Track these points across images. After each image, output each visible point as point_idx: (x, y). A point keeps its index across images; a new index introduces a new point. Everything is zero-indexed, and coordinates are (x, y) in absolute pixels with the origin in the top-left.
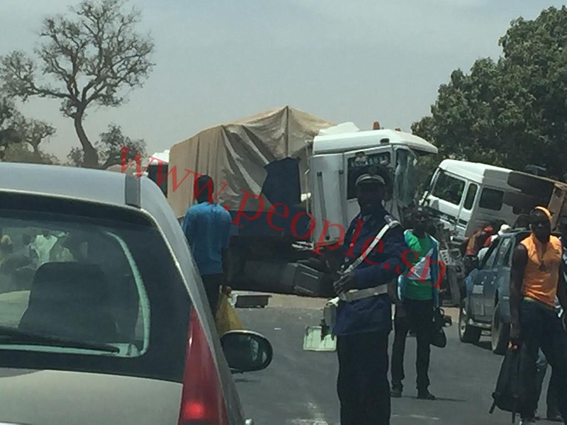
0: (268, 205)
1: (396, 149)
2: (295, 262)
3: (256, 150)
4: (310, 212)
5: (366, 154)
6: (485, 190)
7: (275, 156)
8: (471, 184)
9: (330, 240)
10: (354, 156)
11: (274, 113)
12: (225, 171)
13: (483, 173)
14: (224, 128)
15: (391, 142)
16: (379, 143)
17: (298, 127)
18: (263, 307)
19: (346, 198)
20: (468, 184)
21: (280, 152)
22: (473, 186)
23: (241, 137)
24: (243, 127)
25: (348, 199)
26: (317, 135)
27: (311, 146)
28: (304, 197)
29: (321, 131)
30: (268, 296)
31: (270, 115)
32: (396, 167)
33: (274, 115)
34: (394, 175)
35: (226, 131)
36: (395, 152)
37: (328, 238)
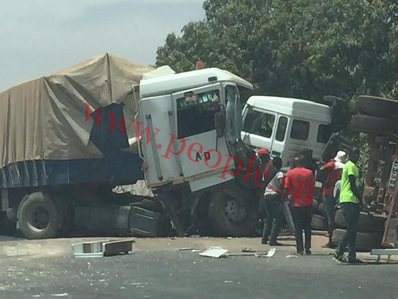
0: (95, 151)
1: (224, 86)
2: (128, 205)
3: (81, 98)
4: (142, 155)
5: (195, 93)
6: (295, 122)
7: (100, 102)
8: (281, 118)
9: (163, 181)
10: (183, 96)
11: (97, 60)
12: (51, 121)
13: (292, 105)
14: (47, 79)
15: (219, 79)
16: (208, 82)
17: (121, 74)
18: (127, 253)
20: (277, 117)
21: (105, 99)
22: (283, 119)
23: (66, 87)
24: (66, 76)
26: (142, 79)
27: (137, 89)
28: (132, 141)
29: (145, 74)
30: (132, 242)
31: (91, 63)
32: (226, 103)
33: (95, 63)
34: (226, 112)
35: (48, 82)
36: (224, 89)
37: (161, 179)
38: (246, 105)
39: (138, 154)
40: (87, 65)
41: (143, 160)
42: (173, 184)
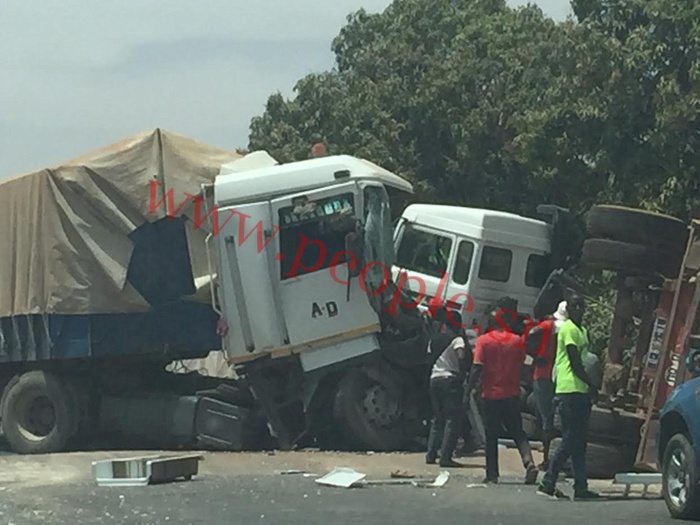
0: (138, 300)
1: (363, 187)
2: (194, 395)
4: (218, 307)
5: (311, 199)
6: (487, 250)
7: (145, 214)
8: (462, 242)
9: (255, 352)
10: (290, 204)
11: (139, 141)
12: (60, 247)
13: (481, 222)
14: (52, 173)
15: (352, 175)
16: (333, 179)
17: (182, 164)
18: (188, 478)
19: (279, 277)
20: (456, 242)
22: (466, 246)
23: (83, 186)
24: (87, 170)
25: (283, 277)
26: (218, 174)
27: (210, 191)
28: (199, 282)
29: (224, 166)
30: (198, 458)
31: (130, 146)
32: (366, 217)
33: (134, 147)
34: (364, 231)
35: (55, 179)
36: (362, 193)
37: (251, 349)
38: (401, 221)
39: (211, 306)
40: (122, 149)
41: (219, 316)
42: (273, 357)
